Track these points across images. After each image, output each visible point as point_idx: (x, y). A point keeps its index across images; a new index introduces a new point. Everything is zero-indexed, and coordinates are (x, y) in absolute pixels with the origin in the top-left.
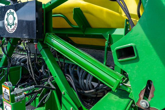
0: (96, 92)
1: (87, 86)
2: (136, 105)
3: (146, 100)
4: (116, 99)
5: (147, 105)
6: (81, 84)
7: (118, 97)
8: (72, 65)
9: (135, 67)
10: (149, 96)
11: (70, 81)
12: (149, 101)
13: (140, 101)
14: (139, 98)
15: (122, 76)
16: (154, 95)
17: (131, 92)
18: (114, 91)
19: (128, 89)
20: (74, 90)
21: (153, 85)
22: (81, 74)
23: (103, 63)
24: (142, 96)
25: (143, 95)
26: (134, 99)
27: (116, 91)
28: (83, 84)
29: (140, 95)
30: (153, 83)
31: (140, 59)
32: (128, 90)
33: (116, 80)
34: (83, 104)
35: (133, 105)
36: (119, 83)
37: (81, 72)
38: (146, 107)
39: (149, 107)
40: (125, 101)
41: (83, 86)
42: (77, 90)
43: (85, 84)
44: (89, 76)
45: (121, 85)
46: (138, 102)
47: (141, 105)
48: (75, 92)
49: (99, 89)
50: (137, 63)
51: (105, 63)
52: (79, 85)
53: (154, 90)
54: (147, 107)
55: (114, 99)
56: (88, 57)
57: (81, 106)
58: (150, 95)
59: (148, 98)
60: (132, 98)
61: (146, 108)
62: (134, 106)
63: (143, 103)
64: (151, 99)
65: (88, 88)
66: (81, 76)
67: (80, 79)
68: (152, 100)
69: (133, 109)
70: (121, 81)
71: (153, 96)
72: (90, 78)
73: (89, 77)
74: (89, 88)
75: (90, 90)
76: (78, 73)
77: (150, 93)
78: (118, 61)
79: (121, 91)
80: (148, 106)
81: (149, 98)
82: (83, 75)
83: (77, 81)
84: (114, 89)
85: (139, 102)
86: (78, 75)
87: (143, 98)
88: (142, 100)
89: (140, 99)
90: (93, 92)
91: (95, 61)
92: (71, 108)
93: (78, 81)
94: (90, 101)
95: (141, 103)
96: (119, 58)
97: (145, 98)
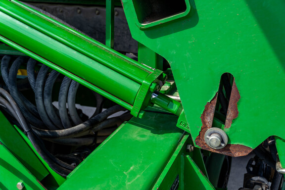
0: (90, 129)
1: (63, 115)
2: (196, 146)
3: (220, 128)
4: (143, 136)
5: (222, 141)
6: (44, 112)
7: (148, 133)
8: (9, 58)
9: (189, 42)
10: (228, 117)
11: (7, 104)
12: (227, 130)
13: (204, 134)
14: (201, 125)
15: (156, 73)
16: (238, 113)
17: (182, 113)
18: (136, 116)
19: (174, 105)
20: (22, 130)
21: (235, 86)
22: (41, 82)
23: (104, 43)
24: (209, 119)
25: (212, 115)
26: (189, 131)
27: (142, 114)
28: (49, 112)
29: (203, 117)
30: (235, 80)
31: (200, 18)
32: (175, 109)
33: (141, 84)
34: (53, 167)
35: (189, 148)
36: (149, 93)
37: (41, 75)
38: (220, 146)
39: (228, 145)
40: (167, 140)
41: (52, 116)
42: (31, 131)
43: (55, 110)
44: (67, 85)
45: (154, 97)
46: (201, 136)
47: (208, 143)
48: (26, 135)
49: (100, 120)
50: (192, 29)
51: (109, 42)
52: (37, 115)
53: (239, 97)
54: (223, 145)
55: (138, 138)
56: (52, 24)
57: (50, 175)
58: (230, 114)
59: (224, 122)
60: (185, 129)
61: (221, 148)
62: (192, 148)
63: (214, 137)
64: (233, 122)
65: (68, 122)
66: (40, 90)
67: (40, 98)
68: (234, 125)
69: (188, 156)
70: (154, 85)
71: (236, 114)
72: (70, 90)
73: (66, 88)
74: (71, 120)
75: (73, 125)
76: (32, 81)
77: (229, 109)
78: (142, 29)
79: (159, 114)
80: (226, 141)
81: (227, 121)
82: (47, 84)
83: (30, 105)
84: (135, 110)
85: (203, 136)
86: (32, 86)
87: (211, 124)
88: (210, 130)
89: (204, 128)
90: (81, 131)
91: (76, 36)
92: (20, 184)
93: (34, 103)
94: (75, 158)
95: (207, 137)
96: (142, 20)
97: (218, 122)
